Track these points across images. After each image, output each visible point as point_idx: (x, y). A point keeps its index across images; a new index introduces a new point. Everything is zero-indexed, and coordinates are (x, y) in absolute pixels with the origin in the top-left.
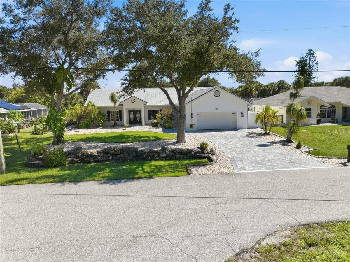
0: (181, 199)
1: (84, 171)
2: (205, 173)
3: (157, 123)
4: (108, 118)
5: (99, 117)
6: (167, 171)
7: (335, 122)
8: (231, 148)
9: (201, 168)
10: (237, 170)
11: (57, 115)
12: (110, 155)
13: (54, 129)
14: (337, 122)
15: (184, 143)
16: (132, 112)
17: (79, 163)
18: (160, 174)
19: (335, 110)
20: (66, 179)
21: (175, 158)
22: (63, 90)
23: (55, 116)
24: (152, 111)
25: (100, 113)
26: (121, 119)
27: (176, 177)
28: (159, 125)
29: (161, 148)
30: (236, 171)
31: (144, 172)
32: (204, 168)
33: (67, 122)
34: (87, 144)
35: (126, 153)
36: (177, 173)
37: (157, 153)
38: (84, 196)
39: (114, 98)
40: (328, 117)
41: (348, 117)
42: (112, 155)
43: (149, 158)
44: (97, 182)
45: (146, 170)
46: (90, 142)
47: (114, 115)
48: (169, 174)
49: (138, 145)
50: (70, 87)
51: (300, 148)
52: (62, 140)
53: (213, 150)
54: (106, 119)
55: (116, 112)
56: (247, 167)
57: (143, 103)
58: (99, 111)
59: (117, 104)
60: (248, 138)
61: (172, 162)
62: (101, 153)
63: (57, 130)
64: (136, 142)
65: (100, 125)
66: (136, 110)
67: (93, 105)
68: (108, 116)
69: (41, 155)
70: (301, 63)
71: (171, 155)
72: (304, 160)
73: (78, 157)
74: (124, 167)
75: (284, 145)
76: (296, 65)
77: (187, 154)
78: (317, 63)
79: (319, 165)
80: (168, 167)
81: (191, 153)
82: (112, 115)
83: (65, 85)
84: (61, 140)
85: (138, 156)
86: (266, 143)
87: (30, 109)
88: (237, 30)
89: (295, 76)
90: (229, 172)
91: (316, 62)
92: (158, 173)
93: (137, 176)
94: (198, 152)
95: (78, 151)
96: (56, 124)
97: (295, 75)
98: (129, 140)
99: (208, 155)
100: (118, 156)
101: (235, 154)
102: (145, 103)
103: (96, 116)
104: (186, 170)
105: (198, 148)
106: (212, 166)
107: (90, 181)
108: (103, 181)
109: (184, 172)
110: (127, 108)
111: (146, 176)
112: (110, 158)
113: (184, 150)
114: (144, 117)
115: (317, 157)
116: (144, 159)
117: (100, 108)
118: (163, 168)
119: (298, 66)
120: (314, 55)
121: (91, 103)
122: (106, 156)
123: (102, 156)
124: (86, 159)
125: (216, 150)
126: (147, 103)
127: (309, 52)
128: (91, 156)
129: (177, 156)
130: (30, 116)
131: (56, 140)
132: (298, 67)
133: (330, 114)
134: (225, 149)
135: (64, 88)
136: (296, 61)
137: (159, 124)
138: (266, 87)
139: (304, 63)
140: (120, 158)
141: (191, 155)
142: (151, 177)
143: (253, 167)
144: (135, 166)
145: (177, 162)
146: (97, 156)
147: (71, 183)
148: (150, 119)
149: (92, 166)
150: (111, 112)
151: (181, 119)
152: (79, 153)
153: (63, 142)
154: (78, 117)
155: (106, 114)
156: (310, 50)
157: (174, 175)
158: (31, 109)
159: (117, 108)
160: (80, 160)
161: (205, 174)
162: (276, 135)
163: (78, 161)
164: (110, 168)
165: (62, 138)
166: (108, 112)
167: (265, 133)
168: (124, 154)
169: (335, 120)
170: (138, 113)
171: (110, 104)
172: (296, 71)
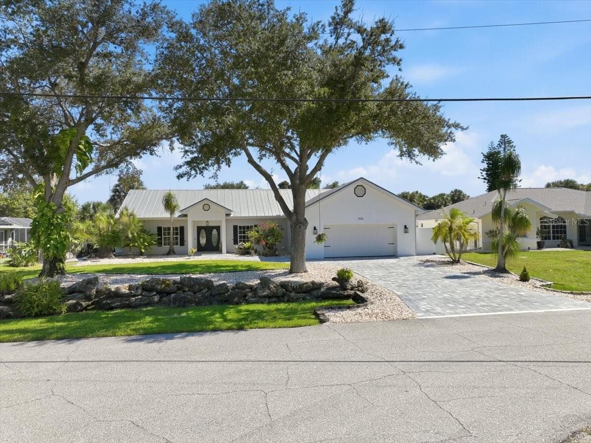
0: (314, 366)
1: (96, 322)
2: (356, 319)
3: (249, 248)
4: (158, 239)
5: (141, 237)
6: (275, 318)
8: (396, 281)
9: (344, 312)
10: (420, 314)
11: (53, 217)
12: (155, 294)
13: (46, 244)
14: (572, 247)
15: (303, 274)
16: (203, 231)
17: (89, 310)
18: (261, 323)
19: (565, 227)
20: (51, 334)
21: (288, 299)
22: (69, 170)
23: (49, 219)
24: (240, 227)
25: (143, 231)
26: (183, 242)
27: (295, 327)
28: (252, 251)
29: (259, 281)
30: (420, 316)
31: (226, 320)
32: (350, 312)
33: (80, 249)
34: (110, 276)
35: (189, 291)
36: (296, 321)
37: (251, 289)
38: (83, 365)
39: (171, 202)
40: (554, 238)
41: (588, 239)
42: (161, 293)
43: (236, 299)
44: (120, 339)
45: (229, 317)
46: (117, 274)
47: (169, 234)
48: (280, 322)
49: (214, 277)
50: (85, 166)
51: (528, 281)
52: (60, 268)
53: (362, 283)
54: (154, 241)
55: (174, 230)
56: (439, 309)
57: (224, 212)
58: (141, 226)
59: (177, 214)
60: (422, 267)
61: (282, 306)
62: (137, 288)
63: (52, 247)
64: (210, 273)
65: (143, 251)
66: (211, 227)
67: (132, 215)
68: (158, 236)
69: (9, 294)
70: (491, 157)
71: (280, 294)
72: (546, 297)
73: (88, 298)
74: (184, 314)
75: (496, 277)
76: (483, 160)
77: (312, 291)
79: (581, 306)
80: (275, 312)
81: (320, 288)
82: (165, 234)
83: (75, 161)
84: (58, 268)
85: (214, 296)
86: (460, 274)
87: (11, 225)
88: (399, 64)
89: (483, 179)
90: (405, 318)
92: (257, 321)
93: (211, 327)
94: (334, 288)
95: (89, 286)
96: (49, 235)
97: (483, 176)
98: (197, 271)
99: (353, 292)
100: (173, 295)
101: (408, 290)
102: (228, 213)
103: (135, 234)
104: (314, 317)
105: (334, 279)
106: (367, 308)
107: (106, 336)
108: (134, 337)
109: (310, 318)
110: (194, 222)
111: (229, 325)
112: (156, 298)
113: (306, 283)
114: (226, 238)
115: (569, 293)
116: (225, 301)
117: (144, 221)
118: (265, 314)
119: (486, 162)
120: (511, 145)
121: (127, 210)
122: (148, 294)
123: (138, 296)
124: (105, 302)
125: (369, 284)
126: (232, 211)
127: (503, 139)
128: (117, 294)
129: (293, 294)
130: (10, 239)
131: (47, 266)
132: (487, 164)
133: (557, 232)
134: (384, 282)
135: (72, 167)
136: (482, 153)
137: (253, 249)
138: (432, 200)
139: (497, 157)
140: (175, 298)
141: (319, 294)
142: (241, 328)
143: (451, 308)
144: (207, 312)
145: (292, 305)
146: (128, 296)
147: (60, 342)
148: (236, 242)
149: (115, 314)
150: (165, 229)
151: (298, 226)
152: (92, 289)
153: (62, 272)
154: (100, 235)
155: (156, 232)
156: (502, 136)
157: (290, 325)
158: (15, 225)
159: (175, 220)
160: (92, 304)
161: (357, 322)
162: (473, 264)
163: (89, 306)
164: (154, 316)
165: (61, 265)
166: (159, 229)
167: (452, 260)
168: (184, 292)
169: (568, 243)
170: (215, 232)
171: (162, 214)
172: (483, 170)
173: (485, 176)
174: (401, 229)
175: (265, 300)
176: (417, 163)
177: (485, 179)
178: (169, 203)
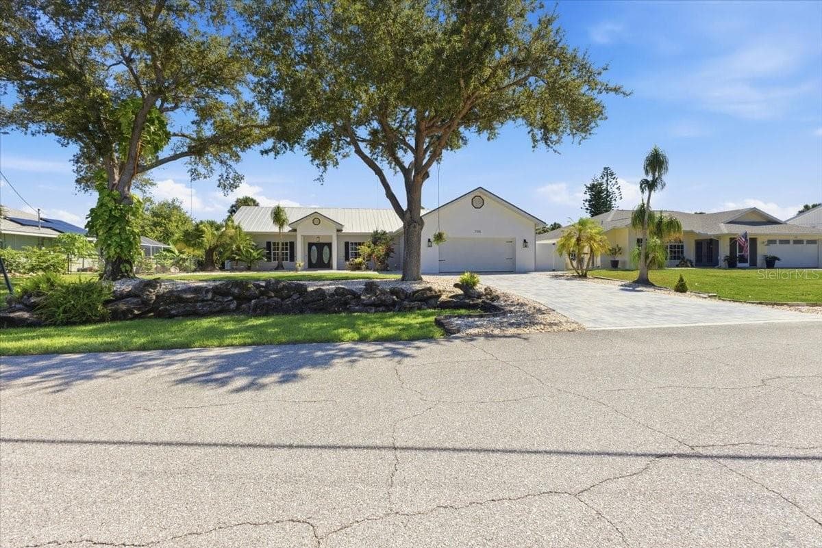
3: (360, 264)
4: (267, 254)
5: (248, 251)
7: (689, 265)
12: (231, 299)
14: (692, 266)
15: (417, 282)
16: (314, 248)
19: (682, 246)
21: (400, 309)
24: (352, 244)
26: (293, 258)
27: (411, 340)
28: (364, 267)
29: (364, 287)
30: (591, 327)
35: (275, 296)
37: (354, 295)
39: (281, 216)
42: (239, 299)
47: (278, 249)
53: (490, 291)
54: (263, 256)
55: (283, 245)
57: (335, 228)
59: (286, 229)
62: (207, 291)
63: (114, 244)
65: (250, 265)
66: (322, 243)
68: (267, 251)
70: (594, 189)
76: (586, 191)
77: (429, 301)
78: (618, 188)
82: (274, 250)
84: (125, 271)
85: (306, 304)
91: (618, 186)
94: (455, 296)
99: (482, 300)
100: (254, 301)
102: (339, 227)
105: (456, 285)
106: (507, 317)
110: (304, 237)
112: (233, 305)
113: (422, 290)
114: (336, 253)
119: (588, 193)
120: (614, 177)
122: (220, 300)
123: (207, 300)
124: (162, 308)
125: (499, 292)
126: (344, 227)
127: (606, 172)
129: (405, 303)
132: (590, 195)
136: (585, 186)
137: (364, 264)
139: (599, 188)
140: (256, 304)
141: (438, 303)
146: (195, 301)
148: (347, 258)
150: (274, 244)
151: (412, 226)
152: (151, 293)
153: (129, 275)
155: (265, 246)
156: (605, 169)
159: (285, 235)
163: (144, 313)
165: (128, 267)
166: (269, 244)
168: (270, 297)
169: (688, 263)
170: (326, 249)
171: (272, 228)
172: (586, 201)
173: (587, 206)
174: (520, 244)
175: (371, 309)
176: (555, 151)
177: (587, 209)
178: (278, 216)
